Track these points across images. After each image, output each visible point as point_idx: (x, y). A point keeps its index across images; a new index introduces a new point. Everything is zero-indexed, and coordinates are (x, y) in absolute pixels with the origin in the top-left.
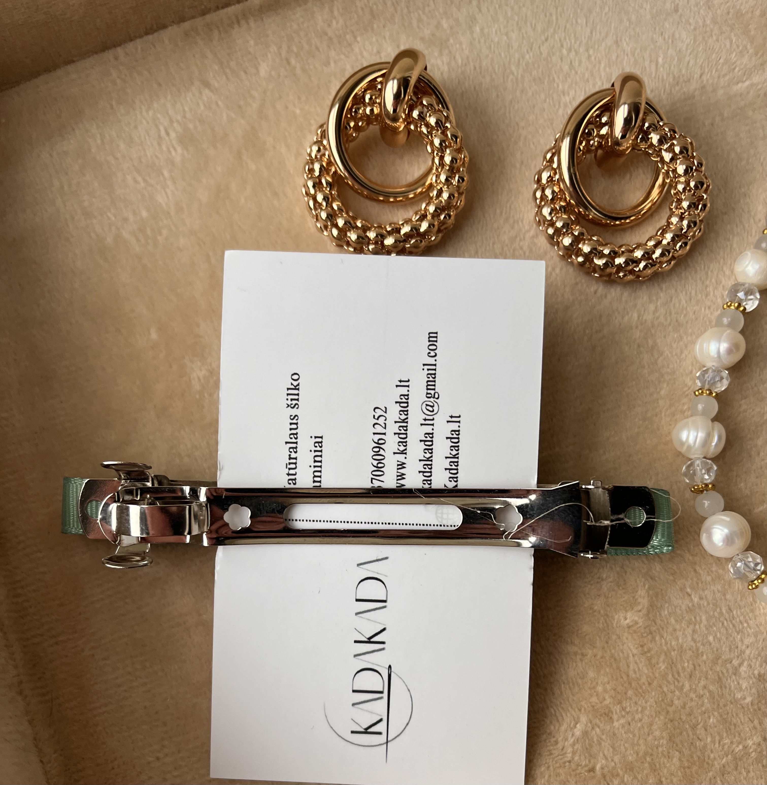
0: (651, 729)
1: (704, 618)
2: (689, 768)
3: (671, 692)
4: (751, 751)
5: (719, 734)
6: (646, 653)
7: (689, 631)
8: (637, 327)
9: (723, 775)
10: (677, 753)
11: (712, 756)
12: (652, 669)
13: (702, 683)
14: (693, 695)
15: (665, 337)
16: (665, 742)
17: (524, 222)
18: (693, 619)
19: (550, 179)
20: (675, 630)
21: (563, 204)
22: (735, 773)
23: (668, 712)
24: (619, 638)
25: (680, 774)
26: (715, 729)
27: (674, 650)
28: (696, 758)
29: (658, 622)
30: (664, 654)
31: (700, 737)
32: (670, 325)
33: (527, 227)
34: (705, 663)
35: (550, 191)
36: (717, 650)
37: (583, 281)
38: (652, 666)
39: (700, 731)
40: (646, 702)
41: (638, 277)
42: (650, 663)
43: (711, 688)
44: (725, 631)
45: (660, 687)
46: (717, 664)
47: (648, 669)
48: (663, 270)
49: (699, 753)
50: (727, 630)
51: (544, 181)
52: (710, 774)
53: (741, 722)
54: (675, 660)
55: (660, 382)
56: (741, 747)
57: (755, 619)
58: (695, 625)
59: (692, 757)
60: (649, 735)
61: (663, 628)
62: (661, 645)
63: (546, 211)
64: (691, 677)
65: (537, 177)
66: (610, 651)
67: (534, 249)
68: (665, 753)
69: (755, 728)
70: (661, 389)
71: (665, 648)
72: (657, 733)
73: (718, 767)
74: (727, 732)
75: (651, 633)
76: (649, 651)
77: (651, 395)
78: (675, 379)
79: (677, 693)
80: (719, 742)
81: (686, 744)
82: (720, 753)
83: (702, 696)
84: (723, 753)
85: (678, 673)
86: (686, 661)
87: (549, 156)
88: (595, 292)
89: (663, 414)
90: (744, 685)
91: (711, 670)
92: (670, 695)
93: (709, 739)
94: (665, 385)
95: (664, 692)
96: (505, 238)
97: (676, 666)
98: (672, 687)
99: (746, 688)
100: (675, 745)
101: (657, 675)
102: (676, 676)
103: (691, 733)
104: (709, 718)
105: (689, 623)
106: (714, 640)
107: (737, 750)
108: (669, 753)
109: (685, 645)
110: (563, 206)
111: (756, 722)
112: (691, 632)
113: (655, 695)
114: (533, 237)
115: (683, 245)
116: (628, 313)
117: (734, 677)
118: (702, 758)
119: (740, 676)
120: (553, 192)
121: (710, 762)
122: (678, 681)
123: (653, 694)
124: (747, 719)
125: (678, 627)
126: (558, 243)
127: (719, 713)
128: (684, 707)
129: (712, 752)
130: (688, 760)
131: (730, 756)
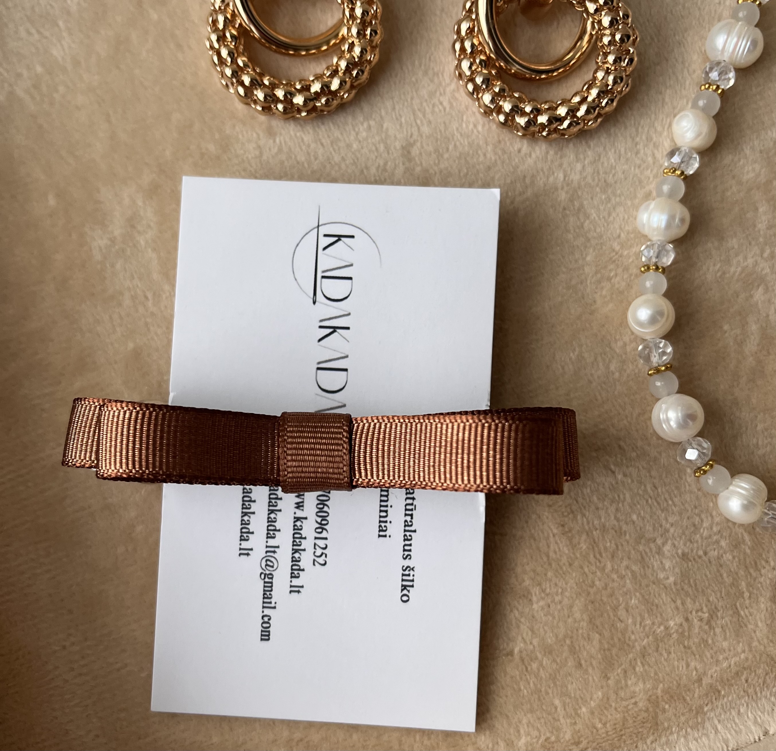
0: (571, 611)
1: (628, 496)
2: (609, 650)
3: (592, 573)
4: (672, 632)
5: (640, 615)
6: (567, 532)
7: (612, 509)
8: (562, 188)
9: (644, 656)
10: (597, 636)
11: (633, 637)
12: (573, 549)
13: (625, 563)
14: (615, 576)
15: (592, 198)
16: (584, 624)
17: (445, 74)
18: (617, 498)
19: (470, 31)
20: (597, 509)
21: (483, 57)
22: (656, 654)
23: (589, 593)
24: (539, 517)
25: (599, 656)
26: (637, 610)
27: (596, 529)
28: (616, 640)
29: (580, 500)
30: (585, 534)
31: (621, 618)
32: (597, 185)
33: (447, 80)
34: (628, 542)
35: (470, 44)
36: (641, 529)
37: (507, 139)
38: (573, 546)
39: (622, 613)
40: (566, 584)
41: (564, 135)
42: (571, 543)
43: (634, 568)
44: (649, 509)
45: (582, 567)
46: (640, 543)
47: (569, 550)
48: (589, 128)
49: (620, 635)
50: (651, 508)
51: (463, 33)
52: (631, 656)
53: (663, 602)
54: (596, 540)
55: (586, 247)
56: (662, 628)
57: (680, 496)
58: (618, 503)
59: (612, 639)
60: (569, 617)
61: (585, 507)
62: (583, 524)
63: (465, 65)
64: (613, 557)
65: (456, 27)
66: (530, 531)
67: (454, 104)
68: (585, 635)
69: (677, 608)
70: (586, 255)
71: (587, 527)
72: (578, 615)
73: (638, 648)
74: (648, 612)
75: (572, 512)
76: (570, 531)
77: (576, 261)
78: (601, 243)
79: (598, 573)
80: (641, 624)
81: (606, 626)
82: (641, 634)
83: (624, 576)
84: (644, 634)
85: (601, 554)
86: (608, 541)
87: (468, 5)
88: (519, 151)
89: (589, 282)
90: (668, 564)
91: (634, 549)
92: (591, 576)
93: (630, 621)
94: (591, 250)
95: (585, 573)
96: (424, 92)
97: (598, 546)
98: (594, 568)
99: (670, 567)
100: (595, 628)
101: (578, 556)
102: (598, 556)
103: (611, 614)
104: (631, 599)
105: (612, 501)
106: (638, 519)
107: (659, 631)
108: (588, 635)
109: (607, 524)
110: (483, 60)
111: (679, 602)
112: (614, 510)
113: (576, 576)
114: (454, 91)
115: (610, 102)
116: (553, 173)
117: (657, 557)
118: (623, 639)
119: (663, 555)
120: (473, 45)
121: (631, 644)
122: (600, 562)
123: (574, 575)
124: (669, 599)
125: (600, 505)
126: (478, 99)
127: (641, 594)
128: (605, 588)
129: (633, 633)
130: (608, 643)
131: (650, 637)
